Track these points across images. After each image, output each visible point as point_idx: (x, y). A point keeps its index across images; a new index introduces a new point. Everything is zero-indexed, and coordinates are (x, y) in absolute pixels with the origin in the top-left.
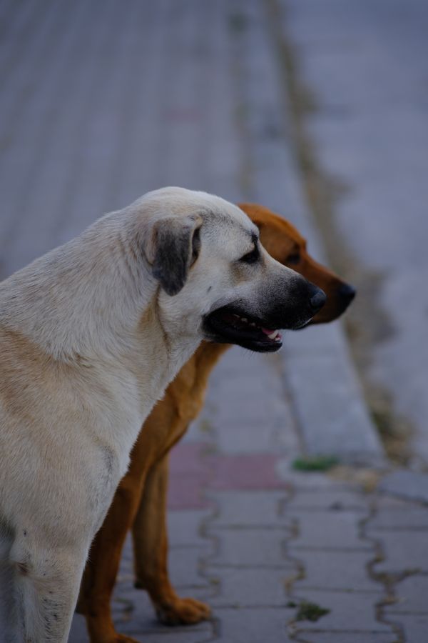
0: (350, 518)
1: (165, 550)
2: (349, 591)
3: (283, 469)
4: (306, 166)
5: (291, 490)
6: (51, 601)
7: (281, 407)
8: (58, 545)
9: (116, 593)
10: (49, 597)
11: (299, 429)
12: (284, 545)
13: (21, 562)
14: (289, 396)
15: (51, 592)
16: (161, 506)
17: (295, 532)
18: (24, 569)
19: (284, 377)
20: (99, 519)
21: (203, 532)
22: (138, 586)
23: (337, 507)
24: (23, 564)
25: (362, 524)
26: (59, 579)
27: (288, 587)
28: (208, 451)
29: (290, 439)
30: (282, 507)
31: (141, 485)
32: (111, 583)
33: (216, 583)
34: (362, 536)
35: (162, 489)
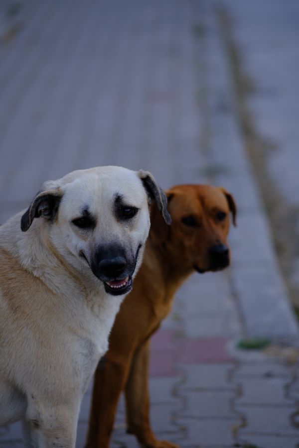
0: (278, 383)
1: (147, 406)
2: (278, 435)
3: (231, 348)
4: (247, 131)
5: (237, 363)
6: (58, 444)
7: (229, 304)
8: (57, 405)
9: (114, 437)
10: (56, 441)
11: (242, 319)
12: (232, 402)
13: (34, 419)
14: (235, 295)
15: (57, 438)
16: (144, 375)
17: (239, 392)
18: (37, 424)
19: (231, 282)
20: (85, 384)
21: (175, 393)
22: (129, 431)
23: (269, 375)
24: (35, 420)
25: (287, 387)
26: (61, 428)
27: (235, 433)
28: (178, 335)
29: (235, 326)
30: (230, 375)
31: (129, 361)
32: (110, 430)
33: (184, 430)
34: (287, 395)
35: (145, 363)
